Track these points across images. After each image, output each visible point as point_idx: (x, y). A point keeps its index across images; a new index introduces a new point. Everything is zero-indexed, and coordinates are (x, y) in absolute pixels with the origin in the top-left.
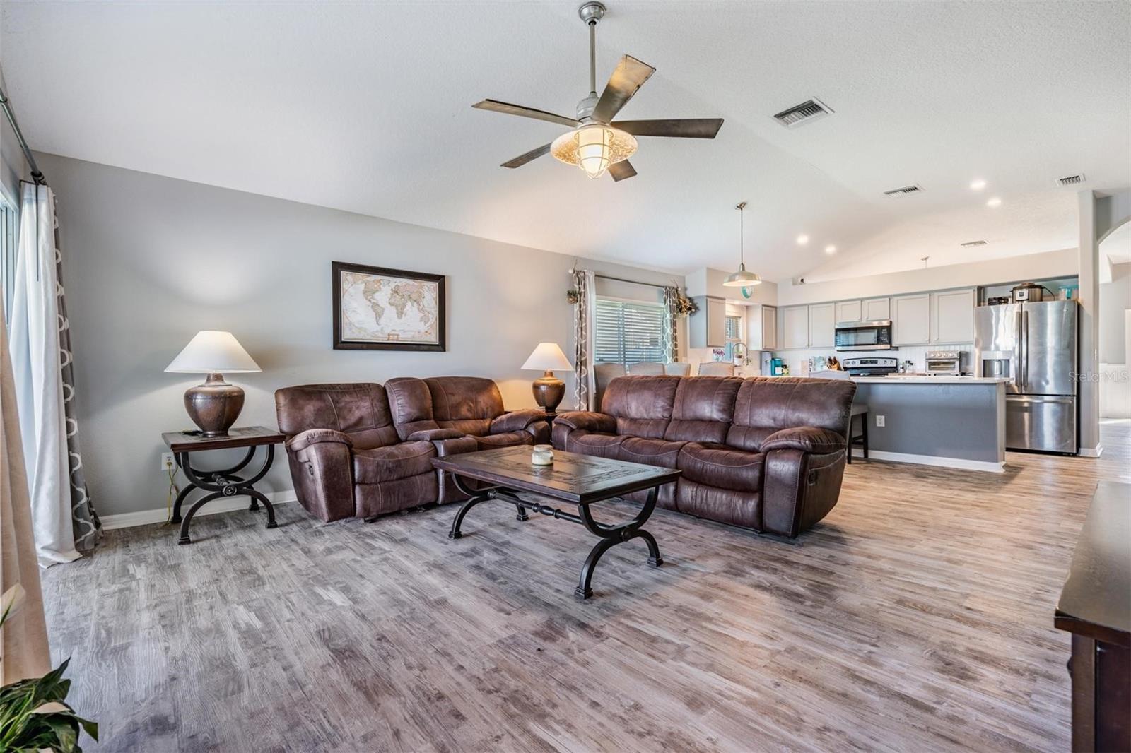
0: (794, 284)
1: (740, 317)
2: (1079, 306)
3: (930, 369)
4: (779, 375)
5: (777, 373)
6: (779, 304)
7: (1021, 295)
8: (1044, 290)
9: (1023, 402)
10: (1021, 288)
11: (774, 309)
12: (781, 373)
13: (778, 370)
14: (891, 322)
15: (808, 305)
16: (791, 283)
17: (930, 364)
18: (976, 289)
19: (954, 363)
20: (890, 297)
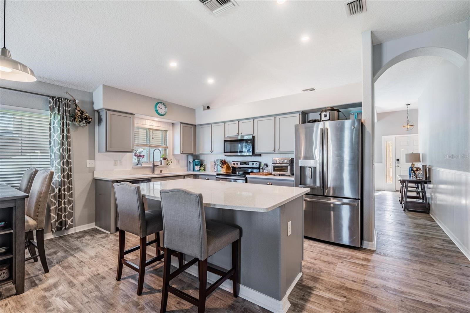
0: (204, 110)
1: (167, 131)
2: (362, 126)
3: (275, 170)
4: (198, 171)
5: (196, 170)
6: (196, 124)
7: (325, 116)
8: (340, 113)
9: (330, 204)
10: (326, 111)
11: (193, 126)
12: (199, 169)
13: (197, 168)
14: (254, 137)
15: (211, 124)
16: (202, 109)
17: (275, 167)
18: (301, 113)
19: (287, 167)
20: (253, 119)
